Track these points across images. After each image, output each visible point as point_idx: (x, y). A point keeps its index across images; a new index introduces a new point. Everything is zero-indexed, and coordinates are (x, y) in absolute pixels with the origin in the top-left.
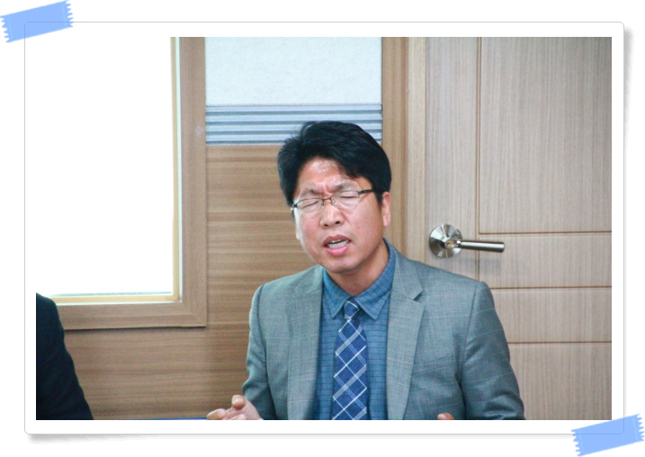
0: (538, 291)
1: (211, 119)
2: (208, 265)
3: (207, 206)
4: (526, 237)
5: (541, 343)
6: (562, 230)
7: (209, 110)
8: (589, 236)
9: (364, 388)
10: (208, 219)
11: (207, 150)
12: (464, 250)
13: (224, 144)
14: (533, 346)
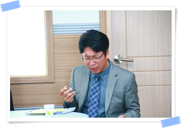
0: (143, 72)
1: (54, 28)
2: (54, 66)
3: (54, 50)
4: (140, 58)
5: (144, 86)
6: (149, 56)
7: (54, 25)
8: (156, 57)
9: (98, 97)
10: (54, 54)
11: (53, 36)
12: (123, 62)
13: (58, 34)
14: (142, 87)
